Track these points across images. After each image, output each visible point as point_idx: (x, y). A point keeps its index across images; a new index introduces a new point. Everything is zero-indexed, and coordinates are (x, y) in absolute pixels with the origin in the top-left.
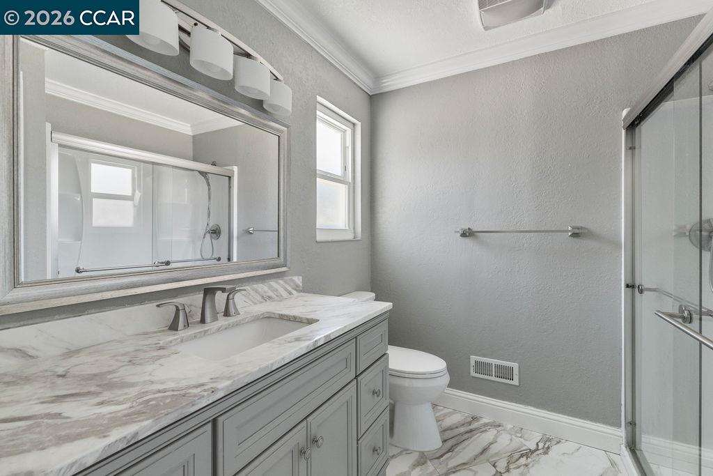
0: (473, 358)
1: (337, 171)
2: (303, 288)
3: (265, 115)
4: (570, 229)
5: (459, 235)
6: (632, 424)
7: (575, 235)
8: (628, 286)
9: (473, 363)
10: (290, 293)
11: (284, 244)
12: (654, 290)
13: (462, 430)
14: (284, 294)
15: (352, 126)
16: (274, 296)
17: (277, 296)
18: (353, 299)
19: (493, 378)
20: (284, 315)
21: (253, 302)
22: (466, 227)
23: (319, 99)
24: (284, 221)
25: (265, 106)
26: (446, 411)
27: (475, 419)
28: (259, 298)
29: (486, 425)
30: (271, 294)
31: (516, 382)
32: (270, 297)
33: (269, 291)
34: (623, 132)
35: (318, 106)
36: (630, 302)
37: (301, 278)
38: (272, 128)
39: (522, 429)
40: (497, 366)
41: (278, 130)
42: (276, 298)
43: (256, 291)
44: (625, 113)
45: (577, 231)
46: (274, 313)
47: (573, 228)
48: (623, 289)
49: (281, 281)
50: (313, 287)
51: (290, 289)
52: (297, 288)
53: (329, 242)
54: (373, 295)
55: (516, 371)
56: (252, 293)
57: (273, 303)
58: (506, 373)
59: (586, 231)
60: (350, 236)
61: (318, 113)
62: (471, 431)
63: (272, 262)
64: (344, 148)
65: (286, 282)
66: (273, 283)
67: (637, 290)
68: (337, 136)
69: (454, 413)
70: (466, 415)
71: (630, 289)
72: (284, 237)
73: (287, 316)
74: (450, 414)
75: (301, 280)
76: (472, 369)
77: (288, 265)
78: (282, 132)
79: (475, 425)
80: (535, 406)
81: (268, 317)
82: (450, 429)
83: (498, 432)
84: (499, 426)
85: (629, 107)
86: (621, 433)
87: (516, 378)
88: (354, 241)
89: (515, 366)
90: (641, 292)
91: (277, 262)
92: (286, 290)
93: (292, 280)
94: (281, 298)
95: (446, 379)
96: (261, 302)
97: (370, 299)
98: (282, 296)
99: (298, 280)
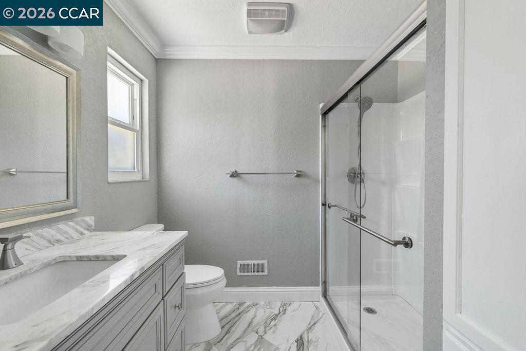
0: (239, 262)
1: (125, 118)
2: (95, 227)
3: (51, 53)
4: (295, 172)
5: (229, 175)
6: (325, 282)
7: (298, 176)
8: (323, 205)
9: (239, 266)
10: (82, 234)
11: (74, 185)
12: (335, 206)
13: (234, 315)
14: (75, 235)
15: (140, 82)
16: (63, 238)
17: (67, 238)
18: (152, 232)
19: (253, 274)
20: (84, 257)
21: (37, 248)
22: (234, 170)
23: (110, 50)
24: (73, 163)
25: (50, 43)
26: (221, 304)
27: (241, 305)
28: (45, 243)
29: (248, 307)
30: (59, 237)
31: (266, 273)
32: (58, 241)
33: (58, 235)
34: (320, 116)
35: (109, 57)
36: (323, 213)
37: (93, 218)
38: (59, 68)
39: (270, 302)
40: (255, 265)
41: (66, 71)
42: (67, 241)
43: (42, 237)
44: (321, 106)
45: (299, 173)
46: (70, 256)
47: (297, 171)
48: (320, 206)
49: (71, 223)
50: (105, 225)
51: (81, 229)
52: (89, 228)
53: (120, 183)
54: (162, 226)
55: (266, 266)
56: (35, 239)
57: (63, 246)
58: (260, 268)
59: (303, 173)
60: (139, 178)
61: (109, 64)
62: (240, 314)
63: (61, 205)
64: (132, 100)
65: (77, 223)
66: (62, 226)
67: (327, 207)
68: (125, 88)
69: (226, 305)
70: (235, 303)
71: (324, 206)
72: (73, 178)
73: (87, 257)
74: (223, 307)
75: (93, 220)
76: (238, 270)
77: (80, 205)
78: (71, 74)
79: (242, 309)
80: (277, 285)
81: (63, 261)
82: (226, 317)
83: (256, 309)
84: (257, 305)
85: (323, 103)
86: (320, 289)
87: (266, 270)
88: (143, 181)
89: (265, 262)
90: (330, 207)
91: (67, 204)
92: (77, 231)
93: (83, 221)
94: (71, 240)
95: (224, 282)
96: (47, 247)
97: (160, 230)
98: (73, 238)
99: (90, 220)
